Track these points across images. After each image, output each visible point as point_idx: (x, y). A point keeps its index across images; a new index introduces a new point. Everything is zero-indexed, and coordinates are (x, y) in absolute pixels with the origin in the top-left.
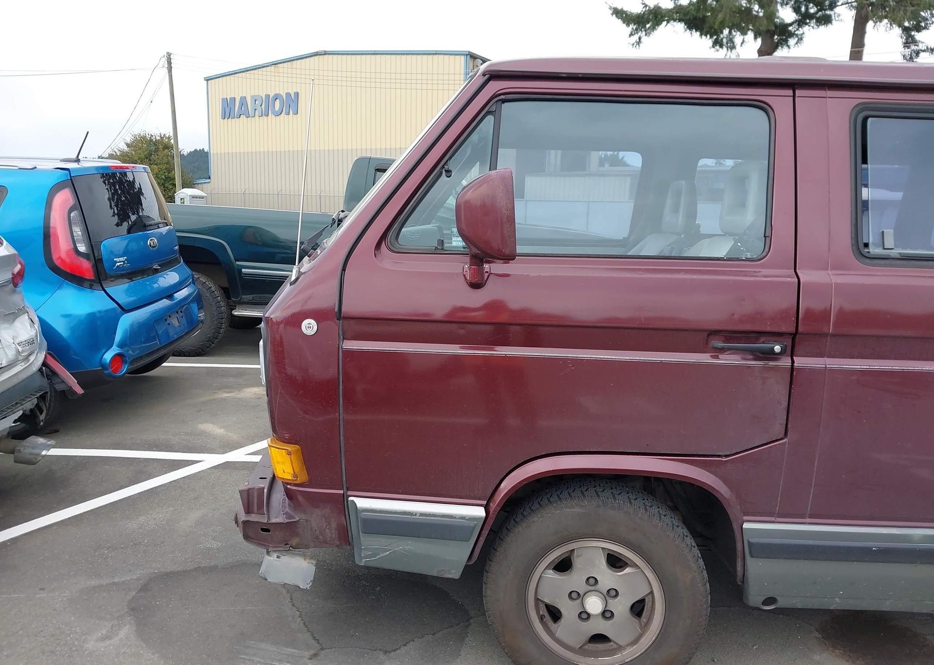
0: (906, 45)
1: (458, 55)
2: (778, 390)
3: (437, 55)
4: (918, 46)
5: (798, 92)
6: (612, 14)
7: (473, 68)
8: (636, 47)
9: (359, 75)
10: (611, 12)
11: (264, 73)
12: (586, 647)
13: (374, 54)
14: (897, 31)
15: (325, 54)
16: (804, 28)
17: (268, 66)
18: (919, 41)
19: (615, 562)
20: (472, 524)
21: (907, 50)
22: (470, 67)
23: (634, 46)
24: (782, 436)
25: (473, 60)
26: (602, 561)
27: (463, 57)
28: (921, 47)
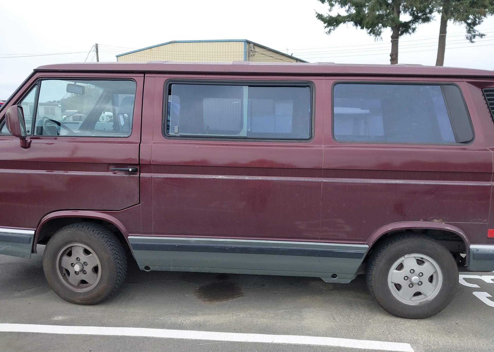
0: (469, 31)
1: (241, 41)
2: (135, 185)
3: (230, 42)
4: (475, 33)
5: (146, 75)
6: (317, 17)
7: (249, 48)
8: (328, 34)
9: (191, 53)
10: (316, 15)
11: (143, 53)
12: (80, 285)
13: (199, 42)
14: (464, 25)
15: (175, 43)
16: (416, 24)
17: (145, 50)
18: (476, 30)
19: (87, 252)
20: (29, 237)
21: (469, 34)
22: (247, 47)
23: (327, 34)
24: (138, 203)
25: (248, 44)
26: (81, 251)
27: (243, 43)
28: (477, 33)
